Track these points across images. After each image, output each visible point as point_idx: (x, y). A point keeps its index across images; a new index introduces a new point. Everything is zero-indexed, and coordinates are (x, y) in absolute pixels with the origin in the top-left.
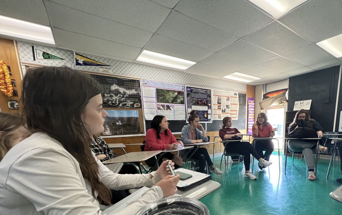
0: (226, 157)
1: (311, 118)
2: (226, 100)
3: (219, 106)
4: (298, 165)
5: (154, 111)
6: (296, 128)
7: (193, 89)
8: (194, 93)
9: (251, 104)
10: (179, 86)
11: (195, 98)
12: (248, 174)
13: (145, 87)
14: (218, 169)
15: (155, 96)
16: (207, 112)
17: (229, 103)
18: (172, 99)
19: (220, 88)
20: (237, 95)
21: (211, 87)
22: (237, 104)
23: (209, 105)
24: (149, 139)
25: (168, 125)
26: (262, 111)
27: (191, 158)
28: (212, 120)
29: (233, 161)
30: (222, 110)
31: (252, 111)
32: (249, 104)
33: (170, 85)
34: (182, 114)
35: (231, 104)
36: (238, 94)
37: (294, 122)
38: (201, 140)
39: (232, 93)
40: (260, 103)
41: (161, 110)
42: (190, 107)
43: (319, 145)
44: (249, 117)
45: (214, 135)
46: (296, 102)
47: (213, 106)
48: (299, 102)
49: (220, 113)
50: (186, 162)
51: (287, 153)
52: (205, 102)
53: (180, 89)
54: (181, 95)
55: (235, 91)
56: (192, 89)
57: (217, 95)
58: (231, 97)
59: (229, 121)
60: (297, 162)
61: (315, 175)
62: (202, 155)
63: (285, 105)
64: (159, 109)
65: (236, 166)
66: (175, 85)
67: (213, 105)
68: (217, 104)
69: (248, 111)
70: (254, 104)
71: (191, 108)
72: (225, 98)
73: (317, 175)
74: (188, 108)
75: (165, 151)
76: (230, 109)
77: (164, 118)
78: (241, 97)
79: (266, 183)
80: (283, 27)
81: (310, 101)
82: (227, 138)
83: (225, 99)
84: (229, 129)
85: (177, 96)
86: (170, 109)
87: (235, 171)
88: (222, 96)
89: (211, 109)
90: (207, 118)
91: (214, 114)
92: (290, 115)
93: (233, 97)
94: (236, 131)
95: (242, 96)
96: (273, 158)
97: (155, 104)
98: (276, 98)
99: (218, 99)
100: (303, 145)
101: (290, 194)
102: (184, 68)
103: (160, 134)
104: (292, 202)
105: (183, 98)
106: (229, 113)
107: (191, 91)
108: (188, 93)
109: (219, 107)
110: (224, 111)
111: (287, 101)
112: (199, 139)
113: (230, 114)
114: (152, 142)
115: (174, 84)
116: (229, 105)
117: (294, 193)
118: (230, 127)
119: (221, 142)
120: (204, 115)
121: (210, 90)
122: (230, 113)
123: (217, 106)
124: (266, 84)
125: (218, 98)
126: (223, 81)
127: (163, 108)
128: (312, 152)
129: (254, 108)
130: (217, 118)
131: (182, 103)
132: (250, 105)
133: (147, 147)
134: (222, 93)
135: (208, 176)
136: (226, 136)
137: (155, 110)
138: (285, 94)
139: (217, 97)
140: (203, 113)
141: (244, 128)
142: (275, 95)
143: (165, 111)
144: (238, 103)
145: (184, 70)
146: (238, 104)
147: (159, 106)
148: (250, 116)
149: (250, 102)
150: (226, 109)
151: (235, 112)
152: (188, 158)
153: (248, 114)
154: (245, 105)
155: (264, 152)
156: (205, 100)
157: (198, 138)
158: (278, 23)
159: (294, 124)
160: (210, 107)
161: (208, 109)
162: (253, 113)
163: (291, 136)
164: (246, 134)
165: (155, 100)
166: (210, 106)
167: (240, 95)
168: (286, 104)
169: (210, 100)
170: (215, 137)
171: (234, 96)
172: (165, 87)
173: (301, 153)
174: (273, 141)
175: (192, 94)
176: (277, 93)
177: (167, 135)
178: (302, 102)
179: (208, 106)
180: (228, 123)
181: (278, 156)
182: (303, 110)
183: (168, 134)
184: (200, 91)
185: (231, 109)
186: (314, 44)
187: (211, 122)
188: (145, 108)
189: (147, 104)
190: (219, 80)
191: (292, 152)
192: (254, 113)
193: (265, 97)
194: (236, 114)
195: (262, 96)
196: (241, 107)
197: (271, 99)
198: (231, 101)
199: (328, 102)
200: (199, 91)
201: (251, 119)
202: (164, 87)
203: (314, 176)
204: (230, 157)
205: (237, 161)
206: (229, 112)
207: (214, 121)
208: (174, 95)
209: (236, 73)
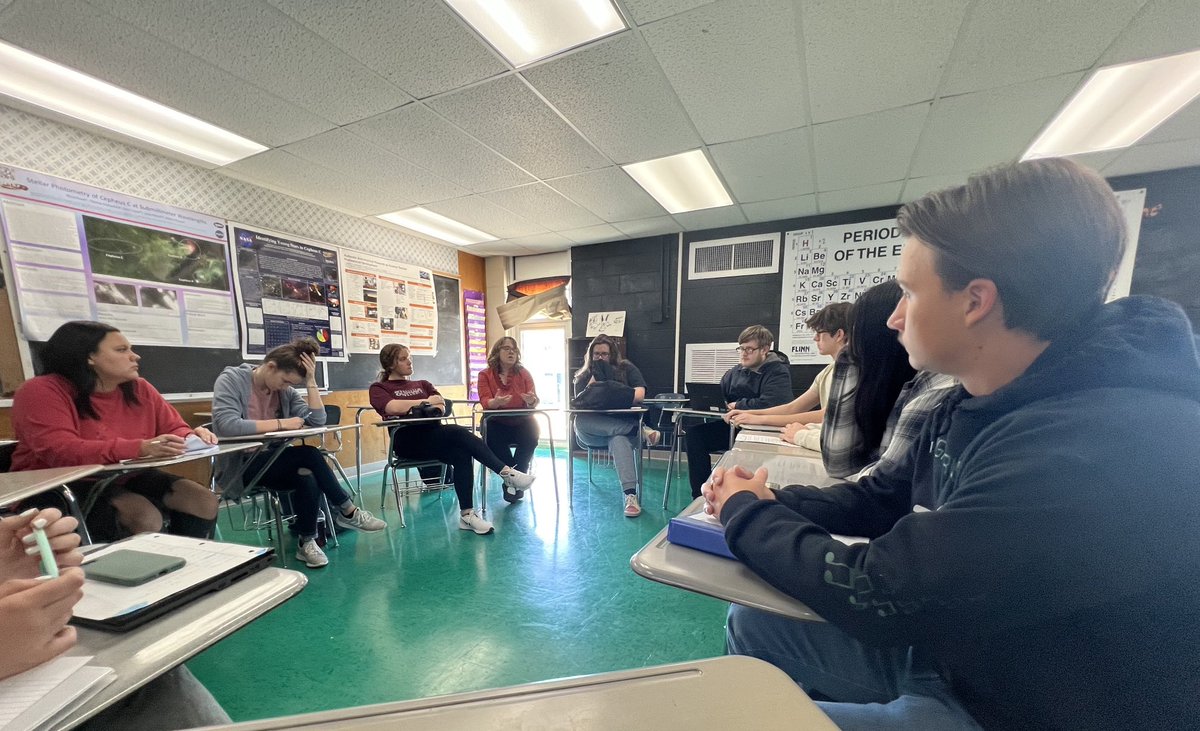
0: (401, 472)
1: (623, 358)
2: (393, 290)
3: (371, 309)
4: (604, 481)
5: (78, 307)
6: (590, 382)
7: (267, 240)
8: (268, 253)
9: (476, 309)
10: (198, 221)
11: (275, 273)
12: (467, 519)
13: (20, 201)
14: (364, 515)
15: (78, 243)
16: (326, 323)
17: (404, 301)
18: (171, 266)
19: (371, 251)
20: (428, 278)
21: (336, 243)
22: (432, 308)
23: (334, 301)
24: (28, 417)
25: (138, 361)
26: (507, 333)
27: (260, 483)
28: (347, 352)
29: (426, 482)
30: (382, 321)
31: (480, 331)
32: (469, 308)
33: (158, 211)
34: (219, 325)
35: (411, 305)
36: (431, 277)
37: (585, 367)
38: (297, 420)
39: (412, 272)
40: (500, 311)
41: (114, 302)
42: (257, 305)
43: (643, 425)
44: (472, 350)
45: (356, 402)
46: (591, 315)
47: (348, 308)
48: (600, 314)
49: (374, 330)
50: (237, 500)
51: (576, 448)
52: (314, 290)
53: (208, 233)
54: (210, 257)
55: (423, 266)
56: (259, 238)
57: (363, 274)
58: (409, 283)
59: (400, 356)
60: (601, 475)
61: (640, 503)
62: (304, 472)
63: (567, 321)
64: (104, 298)
65: (435, 497)
66: (180, 216)
67: (347, 304)
68: (362, 300)
69: (467, 332)
70: (483, 311)
71: (261, 307)
72: (390, 283)
73: (643, 504)
74: (245, 305)
75: (122, 465)
76: (409, 321)
77: (109, 335)
78: (444, 286)
79: (520, 541)
80: (537, 98)
81: (623, 314)
82: (396, 410)
83: (388, 287)
84: (403, 384)
85: (192, 256)
86: (163, 305)
87: (432, 513)
88: (380, 277)
89: (340, 316)
90: (328, 344)
91: (353, 335)
92: (578, 346)
93: (416, 284)
94: (428, 389)
95: (447, 284)
96: (539, 463)
97: (82, 276)
98: (543, 300)
99: (364, 284)
100: (610, 428)
101: (581, 562)
102: (222, 159)
103: (93, 399)
104: (584, 585)
105: (224, 268)
106: (406, 333)
107: (257, 246)
108: (242, 251)
109: (371, 313)
110: (388, 326)
111: (570, 310)
112: (292, 414)
113: (411, 336)
114: (51, 432)
115: (178, 212)
116: (404, 309)
117: (589, 557)
118: (406, 378)
119: (379, 425)
120: (314, 333)
121: (335, 253)
122: (408, 335)
123: (363, 308)
124: (514, 258)
125: (366, 282)
126: (379, 228)
127: (128, 297)
128: (629, 444)
129: (486, 323)
130: (364, 346)
131: (220, 284)
132: (472, 313)
133: (24, 453)
134: (380, 267)
135: (258, 551)
136: (394, 405)
137: (85, 302)
138: (562, 290)
139: (361, 280)
140: (309, 328)
141: (457, 381)
142: (539, 291)
143: (139, 308)
144: (432, 301)
145: (220, 167)
146: (435, 306)
147: (103, 289)
148: (475, 346)
149: (472, 305)
150: (395, 320)
151: (426, 333)
152: (246, 484)
153: (467, 340)
154: (457, 313)
155: (513, 450)
156: (315, 284)
157: (286, 411)
158: (523, 83)
159: (586, 372)
160: (336, 310)
161: (330, 314)
162: (482, 339)
163: (578, 403)
164: (466, 399)
165: (79, 260)
166: (338, 307)
167: (440, 279)
168: (568, 317)
169: (337, 288)
170: (361, 409)
171: (419, 281)
172: (130, 215)
173: (606, 448)
174: (539, 419)
175: (261, 257)
176: (543, 286)
177: (137, 402)
178: (605, 314)
179: (330, 305)
180: (400, 363)
181: (551, 459)
182: (604, 335)
183: (140, 396)
184: (295, 250)
185: (413, 320)
186: (617, 167)
187: (346, 360)
188: (23, 290)
189: (33, 272)
190: (366, 225)
191: (585, 446)
192: (486, 338)
193: (514, 292)
194: (431, 338)
195: (506, 289)
196: (446, 316)
197: (526, 301)
198: (412, 296)
199: (660, 320)
200: (291, 250)
201: (476, 354)
202: (126, 214)
203: (637, 506)
204: (414, 471)
205: (438, 481)
206: (407, 329)
207: (354, 357)
208: (179, 252)
209: (419, 210)
